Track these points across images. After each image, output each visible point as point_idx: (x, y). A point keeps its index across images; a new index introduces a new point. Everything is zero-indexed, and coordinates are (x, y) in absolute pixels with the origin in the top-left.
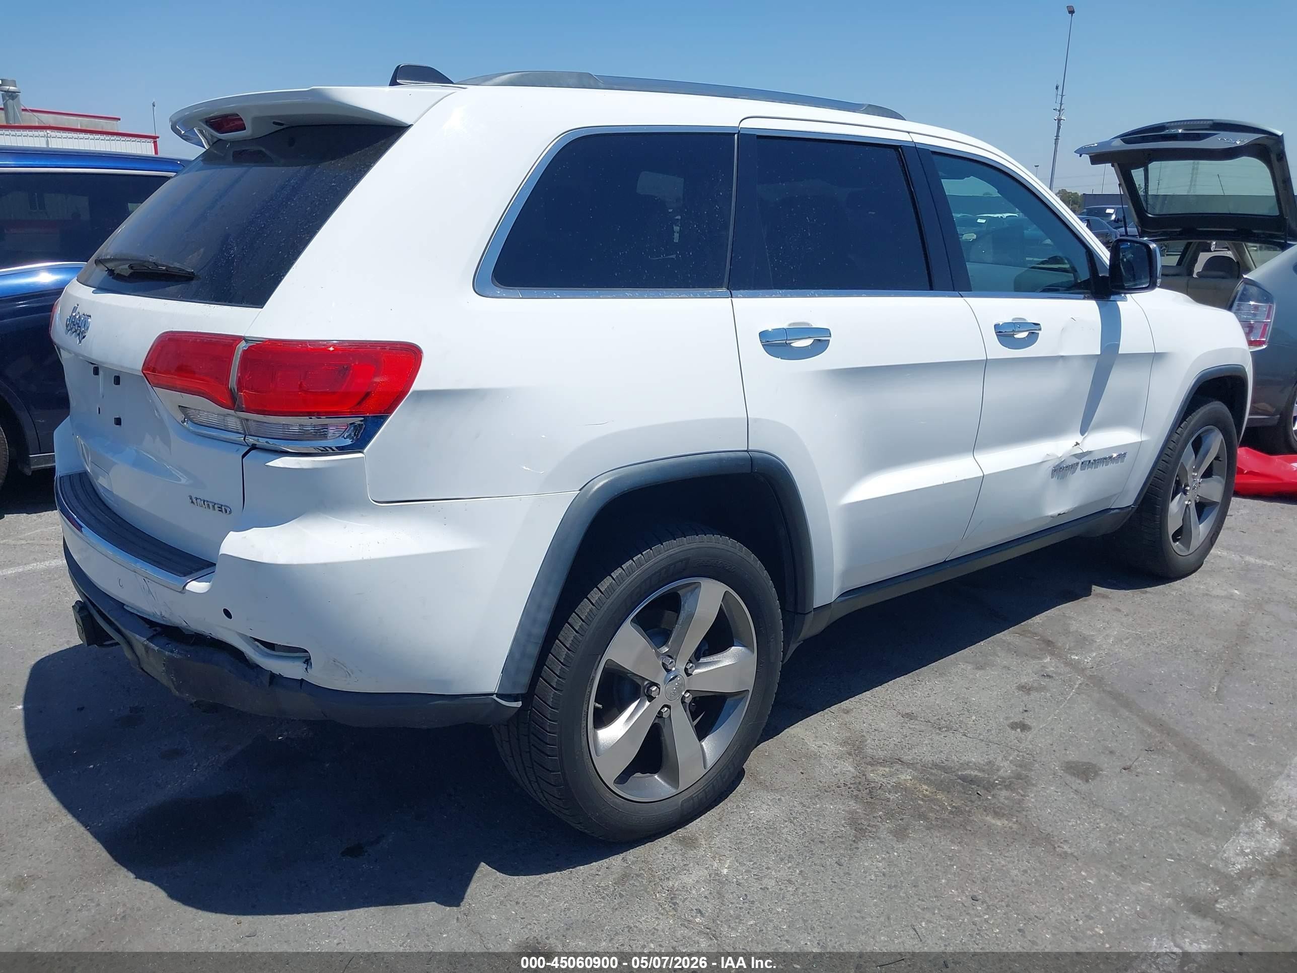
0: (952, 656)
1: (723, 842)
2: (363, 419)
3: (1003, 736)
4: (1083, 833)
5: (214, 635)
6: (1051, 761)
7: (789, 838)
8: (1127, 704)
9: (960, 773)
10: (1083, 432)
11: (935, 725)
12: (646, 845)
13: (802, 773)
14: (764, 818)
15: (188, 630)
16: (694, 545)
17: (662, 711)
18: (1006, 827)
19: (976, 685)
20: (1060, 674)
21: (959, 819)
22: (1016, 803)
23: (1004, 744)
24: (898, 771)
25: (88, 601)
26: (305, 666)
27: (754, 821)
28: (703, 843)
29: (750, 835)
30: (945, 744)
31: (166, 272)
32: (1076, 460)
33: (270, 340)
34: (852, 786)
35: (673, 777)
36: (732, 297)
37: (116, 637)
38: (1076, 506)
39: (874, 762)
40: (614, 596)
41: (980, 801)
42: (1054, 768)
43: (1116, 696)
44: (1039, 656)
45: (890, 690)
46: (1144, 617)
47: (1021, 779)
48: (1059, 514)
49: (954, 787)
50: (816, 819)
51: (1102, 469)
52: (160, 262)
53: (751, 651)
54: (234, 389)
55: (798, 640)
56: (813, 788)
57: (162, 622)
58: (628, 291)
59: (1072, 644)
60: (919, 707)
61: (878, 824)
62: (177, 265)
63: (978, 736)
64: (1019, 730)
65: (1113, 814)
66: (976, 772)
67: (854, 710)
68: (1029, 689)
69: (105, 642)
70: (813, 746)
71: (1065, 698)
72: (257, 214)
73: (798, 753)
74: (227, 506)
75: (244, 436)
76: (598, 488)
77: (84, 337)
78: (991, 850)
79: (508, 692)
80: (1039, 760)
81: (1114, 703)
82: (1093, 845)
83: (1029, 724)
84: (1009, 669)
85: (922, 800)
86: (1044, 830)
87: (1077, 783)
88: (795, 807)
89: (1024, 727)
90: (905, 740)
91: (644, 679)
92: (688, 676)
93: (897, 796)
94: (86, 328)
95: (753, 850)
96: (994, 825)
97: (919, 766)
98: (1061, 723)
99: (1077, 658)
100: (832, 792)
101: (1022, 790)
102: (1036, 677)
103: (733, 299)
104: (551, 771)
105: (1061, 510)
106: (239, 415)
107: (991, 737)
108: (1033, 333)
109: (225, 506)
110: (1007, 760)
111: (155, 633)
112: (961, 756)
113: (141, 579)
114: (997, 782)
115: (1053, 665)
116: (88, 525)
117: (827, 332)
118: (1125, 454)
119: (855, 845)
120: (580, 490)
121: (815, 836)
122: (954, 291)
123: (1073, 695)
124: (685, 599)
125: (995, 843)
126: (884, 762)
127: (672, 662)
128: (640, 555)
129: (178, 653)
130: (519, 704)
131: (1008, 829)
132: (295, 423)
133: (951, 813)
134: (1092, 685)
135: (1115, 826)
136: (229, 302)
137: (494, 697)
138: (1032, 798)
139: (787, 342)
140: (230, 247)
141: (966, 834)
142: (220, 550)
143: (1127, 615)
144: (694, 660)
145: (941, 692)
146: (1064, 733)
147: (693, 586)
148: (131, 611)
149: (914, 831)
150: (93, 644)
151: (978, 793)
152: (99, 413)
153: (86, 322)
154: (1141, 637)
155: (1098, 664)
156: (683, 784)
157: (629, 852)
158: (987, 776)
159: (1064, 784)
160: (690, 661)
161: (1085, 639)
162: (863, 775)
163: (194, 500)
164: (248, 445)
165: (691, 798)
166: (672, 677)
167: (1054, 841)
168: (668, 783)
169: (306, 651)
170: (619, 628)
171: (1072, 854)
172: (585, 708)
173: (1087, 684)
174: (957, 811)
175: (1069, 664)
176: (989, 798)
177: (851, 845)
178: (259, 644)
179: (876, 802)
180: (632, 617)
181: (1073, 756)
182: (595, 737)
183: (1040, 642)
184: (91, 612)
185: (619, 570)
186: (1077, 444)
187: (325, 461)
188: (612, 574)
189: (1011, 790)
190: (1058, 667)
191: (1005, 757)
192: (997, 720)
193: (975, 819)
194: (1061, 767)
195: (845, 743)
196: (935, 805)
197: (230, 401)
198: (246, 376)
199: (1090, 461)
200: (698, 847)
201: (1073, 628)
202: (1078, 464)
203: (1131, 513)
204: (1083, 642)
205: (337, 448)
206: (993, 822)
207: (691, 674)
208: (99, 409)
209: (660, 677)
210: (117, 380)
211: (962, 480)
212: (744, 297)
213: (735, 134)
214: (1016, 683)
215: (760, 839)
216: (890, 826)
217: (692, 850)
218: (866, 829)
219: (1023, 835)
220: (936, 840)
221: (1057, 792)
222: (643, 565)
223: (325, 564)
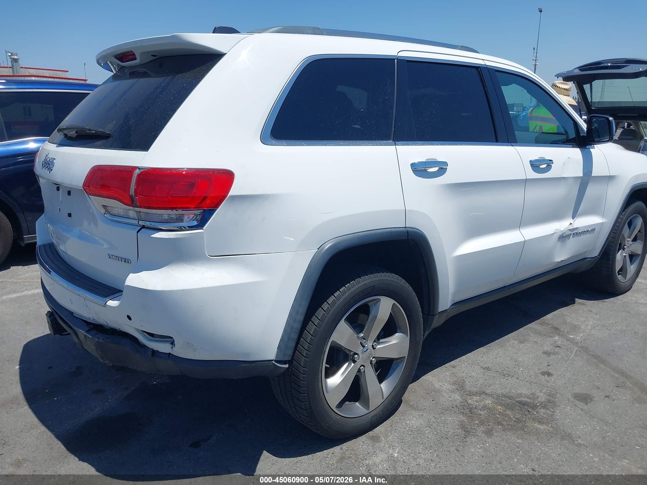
0: (506, 336)
1: (394, 439)
2: (202, 211)
3: (538, 379)
4: (588, 433)
5: (121, 329)
6: (566, 393)
7: (429, 436)
8: (603, 362)
9: (517, 400)
10: (573, 218)
11: (501, 373)
12: (352, 441)
13: (433, 401)
14: (415, 425)
15: (107, 326)
16: (377, 279)
17: (360, 368)
18: (546, 430)
19: (521, 352)
20: (565, 345)
21: (520, 425)
22: (550, 416)
23: (539, 384)
24: (484, 398)
25: (54, 311)
26: (171, 346)
27: (410, 427)
28: (383, 439)
29: (408, 435)
30: (508, 384)
31: (96, 134)
32: (570, 232)
33: (152, 168)
34: (460, 407)
35: (366, 404)
36: (395, 145)
37: (69, 330)
38: (569, 257)
39: (471, 394)
40: (336, 306)
41: (530, 415)
42: (568, 397)
43: (596, 357)
44: (552, 336)
45: (475, 355)
46: (605, 315)
47: (551, 403)
48: (562, 261)
49: (515, 407)
50: (443, 425)
51: (583, 237)
52: (92, 129)
53: (406, 335)
54: (133, 195)
55: (430, 329)
56: (440, 408)
57: (94, 322)
58: (342, 142)
59: (569, 330)
60: (492, 364)
61: (476, 428)
62: (101, 130)
63: (525, 379)
64: (546, 376)
65: (603, 421)
66: (526, 399)
67: (458, 366)
68: (549, 353)
69: (63, 332)
70: (437, 386)
71: (569, 359)
72: (144, 102)
73: (430, 390)
74: (129, 259)
75: (138, 221)
76: (327, 248)
77: (52, 170)
78: (539, 443)
79: (281, 359)
80: (559, 393)
81: (595, 361)
82: (594, 439)
83: (551, 372)
84: (537, 343)
85: (499, 414)
86: (567, 431)
87: (581, 405)
88: (431, 419)
89: (549, 374)
90: (486, 382)
91: (351, 351)
92: (373, 349)
93: (485, 412)
94: (53, 165)
95: (410, 443)
96: (539, 428)
97: (495, 396)
98: (569, 372)
99: (572, 337)
100: (450, 411)
101: (552, 409)
102: (552, 347)
103: (396, 146)
104: (303, 402)
105: (562, 259)
106: (136, 210)
107: (532, 379)
108: (549, 165)
109: (127, 259)
110: (542, 392)
111: (90, 328)
112: (517, 390)
113: (82, 299)
114: (538, 404)
115: (560, 340)
116: (54, 271)
117: (446, 164)
118: (595, 229)
119: (465, 440)
120: (318, 249)
121: (443, 435)
122: (508, 143)
123: (573, 357)
124: (372, 308)
125: (541, 439)
126: (476, 394)
127: (365, 342)
128: (349, 284)
129: (102, 339)
130: (287, 366)
131: (547, 430)
132: (165, 213)
133: (515, 421)
134: (582, 351)
135: (605, 428)
136: (129, 149)
137: (273, 362)
138: (558, 413)
139: (426, 169)
140: (130, 120)
141: (525, 434)
142: (125, 284)
143: (596, 314)
144: (377, 340)
145: (502, 356)
146: (571, 378)
147: (376, 301)
148: (77, 316)
149: (496, 432)
150: (57, 334)
151: (528, 411)
152: (60, 211)
153: (52, 162)
154: (605, 325)
155: (584, 340)
156: (372, 408)
157: (343, 444)
158: (532, 401)
159: (574, 405)
160: (375, 341)
161: (575, 326)
162: (466, 401)
163: (111, 256)
164: (140, 226)
165: (376, 415)
166: (365, 350)
167: (573, 437)
168: (364, 407)
169: (171, 338)
170: (338, 323)
171: (583, 444)
172: (321, 368)
173: (580, 351)
174: (518, 421)
175: (568, 340)
176: (535, 413)
177: (463, 440)
178: (147, 335)
179: (474, 416)
180: (345, 318)
181: (577, 390)
182: (326, 382)
183: (552, 328)
184: (56, 317)
185: (338, 292)
186: (571, 224)
187: (183, 234)
188: (334, 294)
189: (546, 409)
190: (563, 342)
191: (540, 390)
192: (534, 370)
193: (529, 425)
194: (572, 396)
195: (454, 384)
196: (505, 417)
197: (131, 202)
198: (139, 188)
199: (577, 233)
200: (380, 441)
201: (568, 321)
202: (571, 234)
203: (597, 260)
204: (575, 328)
205: (188, 227)
206: (539, 426)
207: (375, 348)
208: (60, 209)
209: (359, 350)
210: (69, 193)
211: (514, 243)
212: (402, 145)
213: (395, 59)
214: (542, 351)
215: (414, 437)
216: (483, 429)
217: (377, 443)
218: (470, 430)
219: (556, 434)
220: (509, 437)
221: (571, 410)
222: (351, 289)
223: (183, 290)
